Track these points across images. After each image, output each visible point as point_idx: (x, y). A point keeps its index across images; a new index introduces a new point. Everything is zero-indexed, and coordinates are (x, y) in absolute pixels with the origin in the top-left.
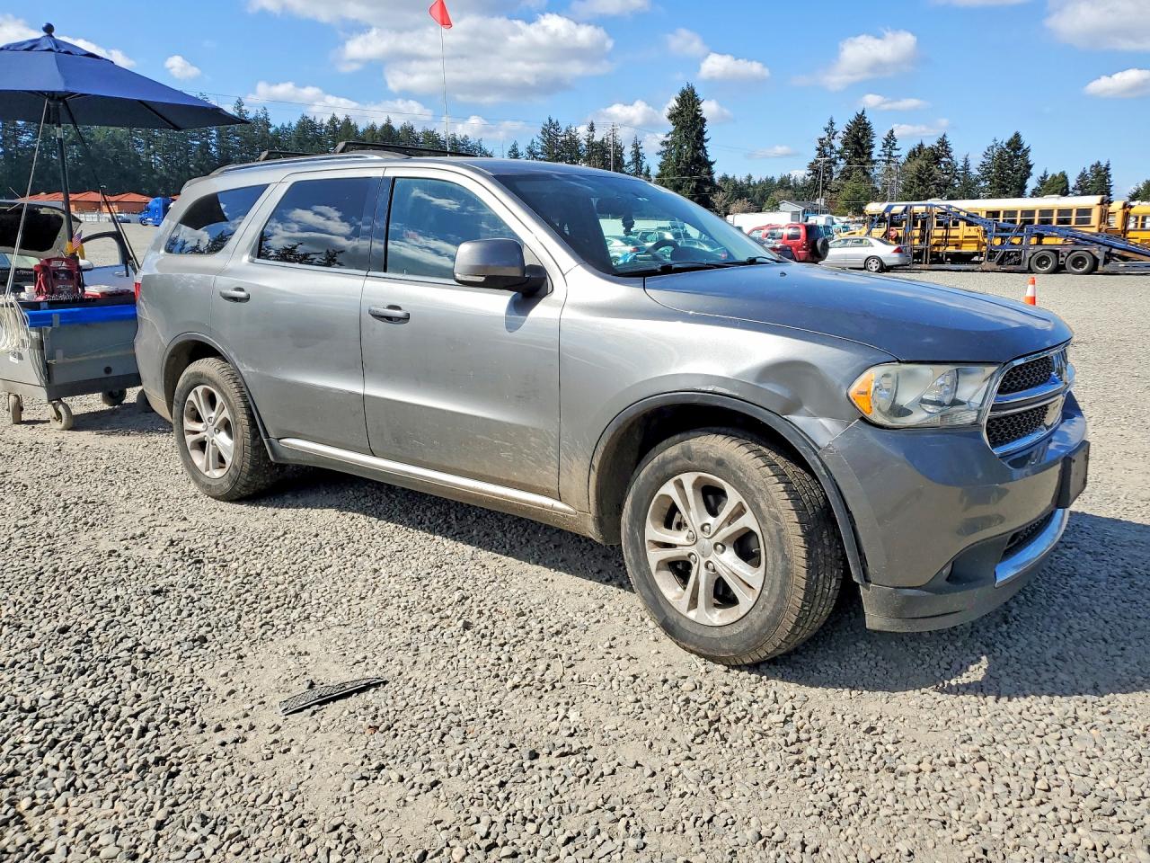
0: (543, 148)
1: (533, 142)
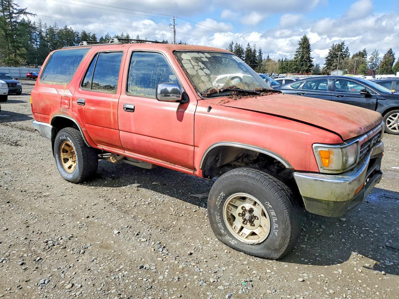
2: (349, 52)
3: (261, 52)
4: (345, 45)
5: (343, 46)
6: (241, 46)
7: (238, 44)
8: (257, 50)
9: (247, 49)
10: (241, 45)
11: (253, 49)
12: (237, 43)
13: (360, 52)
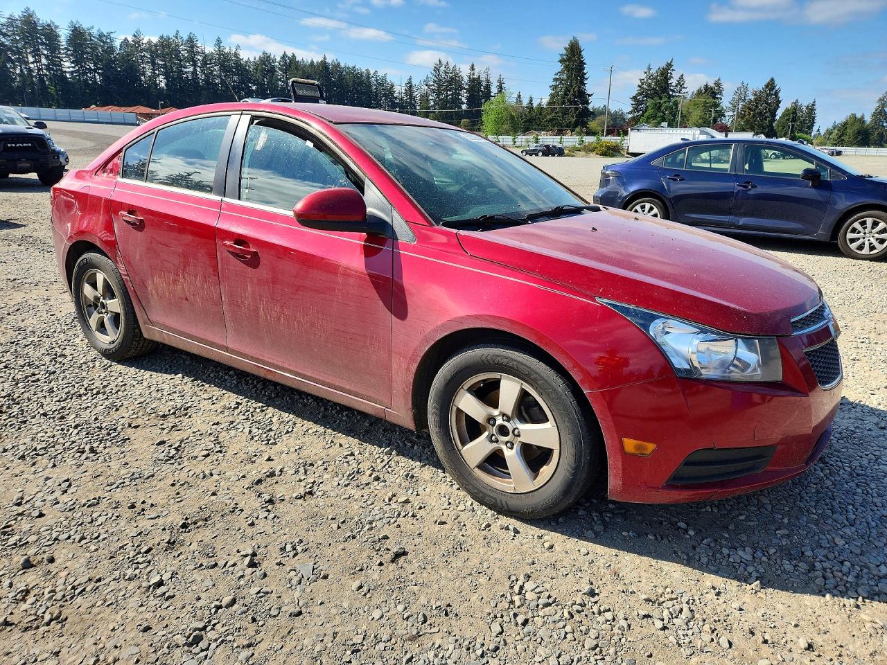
0: (435, 81)
1: (427, 77)
2: (685, 86)
3: (503, 85)
9: (470, 78)
11: (483, 79)
13: (707, 86)
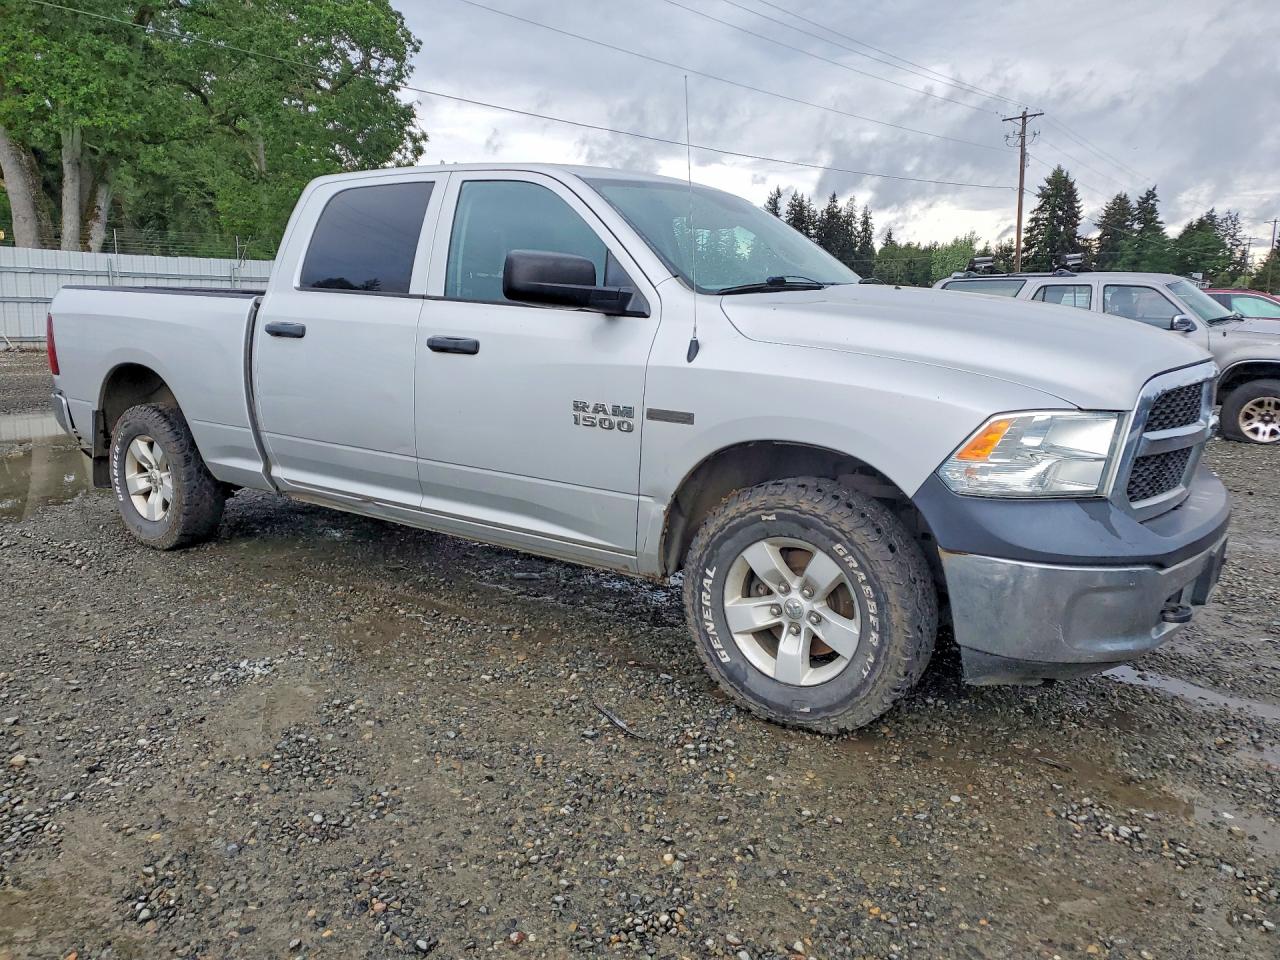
4: (1157, 200)
5: (1151, 202)
6: (805, 203)
7: (800, 196)
8: (859, 215)
10: (806, 199)
12: (796, 194)
